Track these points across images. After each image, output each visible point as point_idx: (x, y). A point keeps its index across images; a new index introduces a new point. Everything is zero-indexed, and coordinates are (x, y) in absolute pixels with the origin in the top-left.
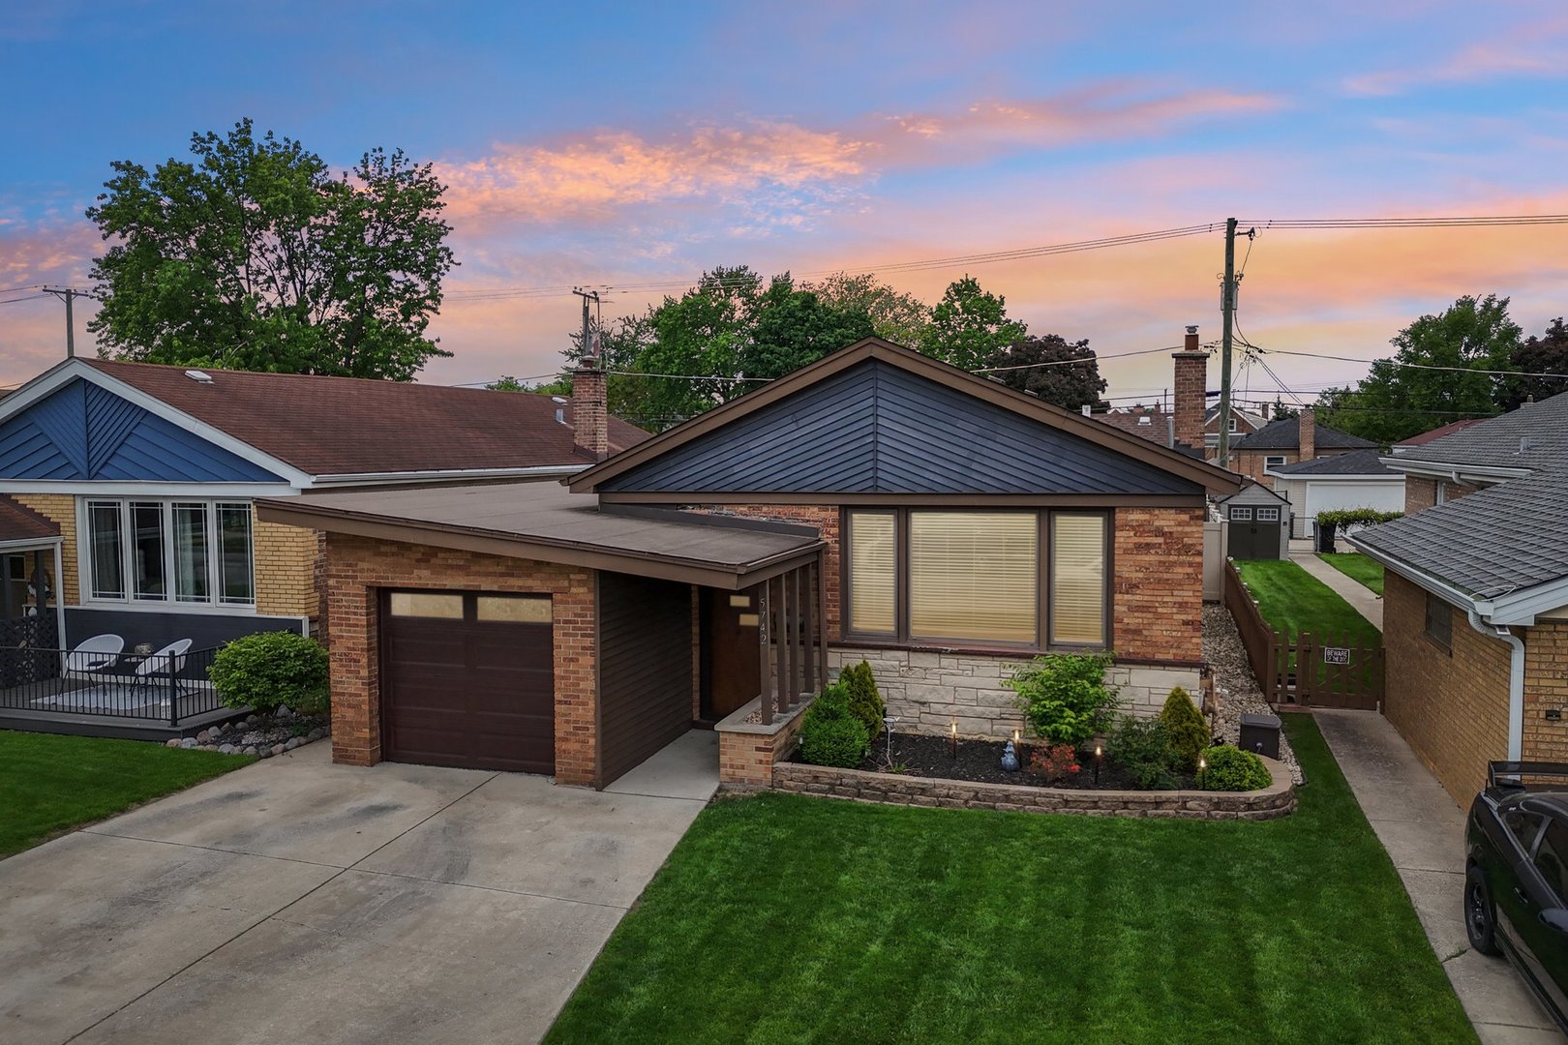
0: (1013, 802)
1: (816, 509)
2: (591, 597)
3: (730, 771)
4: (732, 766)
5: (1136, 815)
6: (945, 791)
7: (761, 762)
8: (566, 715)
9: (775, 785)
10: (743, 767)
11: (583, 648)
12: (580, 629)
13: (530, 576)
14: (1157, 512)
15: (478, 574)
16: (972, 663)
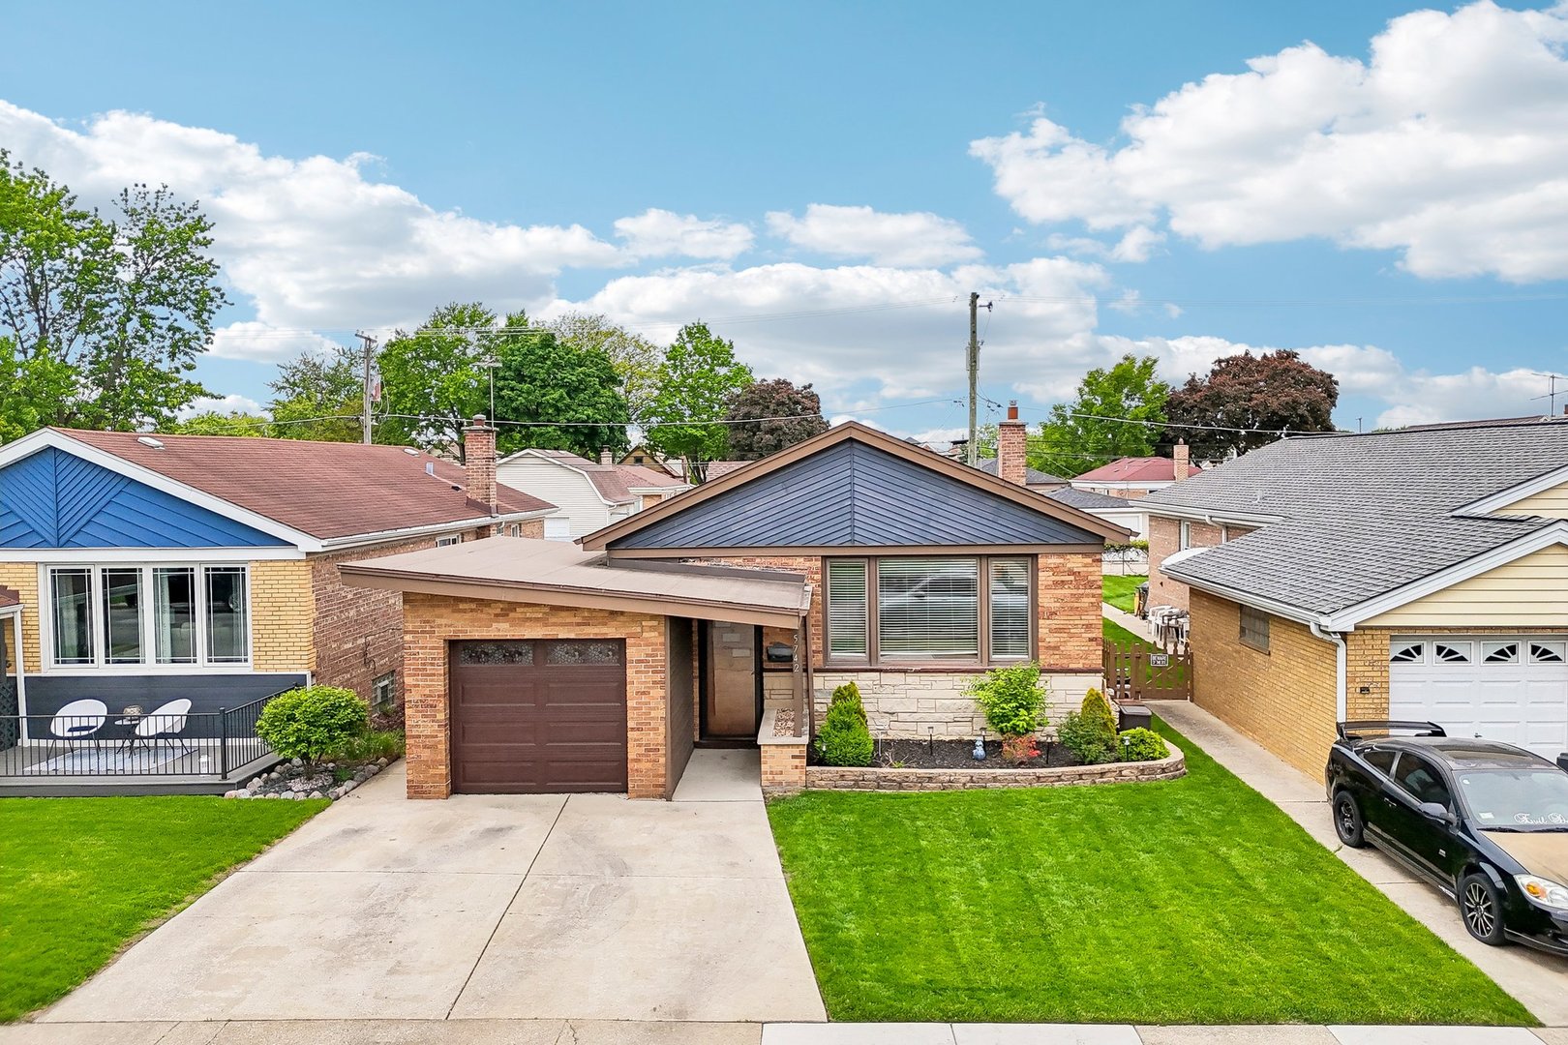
0: (999, 781)
1: (802, 560)
2: (662, 639)
3: (770, 777)
4: (771, 773)
5: (1088, 782)
6: (948, 778)
7: (797, 767)
8: (638, 740)
9: (809, 785)
10: (781, 772)
11: (654, 682)
12: (652, 667)
13: (605, 624)
14: (1068, 557)
15: (555, 624)
16: (931, 678)
